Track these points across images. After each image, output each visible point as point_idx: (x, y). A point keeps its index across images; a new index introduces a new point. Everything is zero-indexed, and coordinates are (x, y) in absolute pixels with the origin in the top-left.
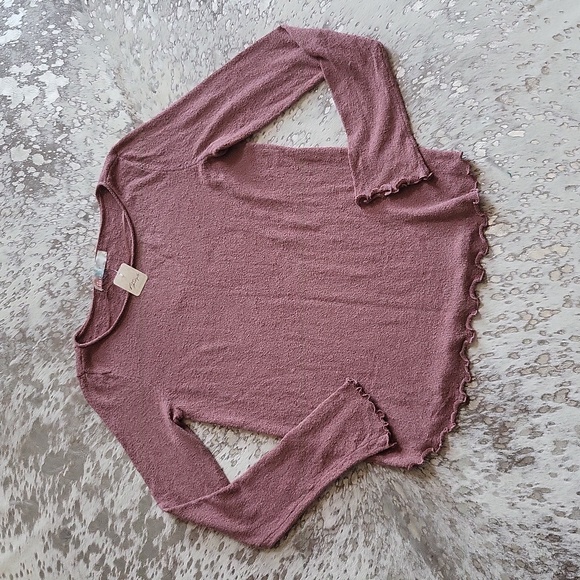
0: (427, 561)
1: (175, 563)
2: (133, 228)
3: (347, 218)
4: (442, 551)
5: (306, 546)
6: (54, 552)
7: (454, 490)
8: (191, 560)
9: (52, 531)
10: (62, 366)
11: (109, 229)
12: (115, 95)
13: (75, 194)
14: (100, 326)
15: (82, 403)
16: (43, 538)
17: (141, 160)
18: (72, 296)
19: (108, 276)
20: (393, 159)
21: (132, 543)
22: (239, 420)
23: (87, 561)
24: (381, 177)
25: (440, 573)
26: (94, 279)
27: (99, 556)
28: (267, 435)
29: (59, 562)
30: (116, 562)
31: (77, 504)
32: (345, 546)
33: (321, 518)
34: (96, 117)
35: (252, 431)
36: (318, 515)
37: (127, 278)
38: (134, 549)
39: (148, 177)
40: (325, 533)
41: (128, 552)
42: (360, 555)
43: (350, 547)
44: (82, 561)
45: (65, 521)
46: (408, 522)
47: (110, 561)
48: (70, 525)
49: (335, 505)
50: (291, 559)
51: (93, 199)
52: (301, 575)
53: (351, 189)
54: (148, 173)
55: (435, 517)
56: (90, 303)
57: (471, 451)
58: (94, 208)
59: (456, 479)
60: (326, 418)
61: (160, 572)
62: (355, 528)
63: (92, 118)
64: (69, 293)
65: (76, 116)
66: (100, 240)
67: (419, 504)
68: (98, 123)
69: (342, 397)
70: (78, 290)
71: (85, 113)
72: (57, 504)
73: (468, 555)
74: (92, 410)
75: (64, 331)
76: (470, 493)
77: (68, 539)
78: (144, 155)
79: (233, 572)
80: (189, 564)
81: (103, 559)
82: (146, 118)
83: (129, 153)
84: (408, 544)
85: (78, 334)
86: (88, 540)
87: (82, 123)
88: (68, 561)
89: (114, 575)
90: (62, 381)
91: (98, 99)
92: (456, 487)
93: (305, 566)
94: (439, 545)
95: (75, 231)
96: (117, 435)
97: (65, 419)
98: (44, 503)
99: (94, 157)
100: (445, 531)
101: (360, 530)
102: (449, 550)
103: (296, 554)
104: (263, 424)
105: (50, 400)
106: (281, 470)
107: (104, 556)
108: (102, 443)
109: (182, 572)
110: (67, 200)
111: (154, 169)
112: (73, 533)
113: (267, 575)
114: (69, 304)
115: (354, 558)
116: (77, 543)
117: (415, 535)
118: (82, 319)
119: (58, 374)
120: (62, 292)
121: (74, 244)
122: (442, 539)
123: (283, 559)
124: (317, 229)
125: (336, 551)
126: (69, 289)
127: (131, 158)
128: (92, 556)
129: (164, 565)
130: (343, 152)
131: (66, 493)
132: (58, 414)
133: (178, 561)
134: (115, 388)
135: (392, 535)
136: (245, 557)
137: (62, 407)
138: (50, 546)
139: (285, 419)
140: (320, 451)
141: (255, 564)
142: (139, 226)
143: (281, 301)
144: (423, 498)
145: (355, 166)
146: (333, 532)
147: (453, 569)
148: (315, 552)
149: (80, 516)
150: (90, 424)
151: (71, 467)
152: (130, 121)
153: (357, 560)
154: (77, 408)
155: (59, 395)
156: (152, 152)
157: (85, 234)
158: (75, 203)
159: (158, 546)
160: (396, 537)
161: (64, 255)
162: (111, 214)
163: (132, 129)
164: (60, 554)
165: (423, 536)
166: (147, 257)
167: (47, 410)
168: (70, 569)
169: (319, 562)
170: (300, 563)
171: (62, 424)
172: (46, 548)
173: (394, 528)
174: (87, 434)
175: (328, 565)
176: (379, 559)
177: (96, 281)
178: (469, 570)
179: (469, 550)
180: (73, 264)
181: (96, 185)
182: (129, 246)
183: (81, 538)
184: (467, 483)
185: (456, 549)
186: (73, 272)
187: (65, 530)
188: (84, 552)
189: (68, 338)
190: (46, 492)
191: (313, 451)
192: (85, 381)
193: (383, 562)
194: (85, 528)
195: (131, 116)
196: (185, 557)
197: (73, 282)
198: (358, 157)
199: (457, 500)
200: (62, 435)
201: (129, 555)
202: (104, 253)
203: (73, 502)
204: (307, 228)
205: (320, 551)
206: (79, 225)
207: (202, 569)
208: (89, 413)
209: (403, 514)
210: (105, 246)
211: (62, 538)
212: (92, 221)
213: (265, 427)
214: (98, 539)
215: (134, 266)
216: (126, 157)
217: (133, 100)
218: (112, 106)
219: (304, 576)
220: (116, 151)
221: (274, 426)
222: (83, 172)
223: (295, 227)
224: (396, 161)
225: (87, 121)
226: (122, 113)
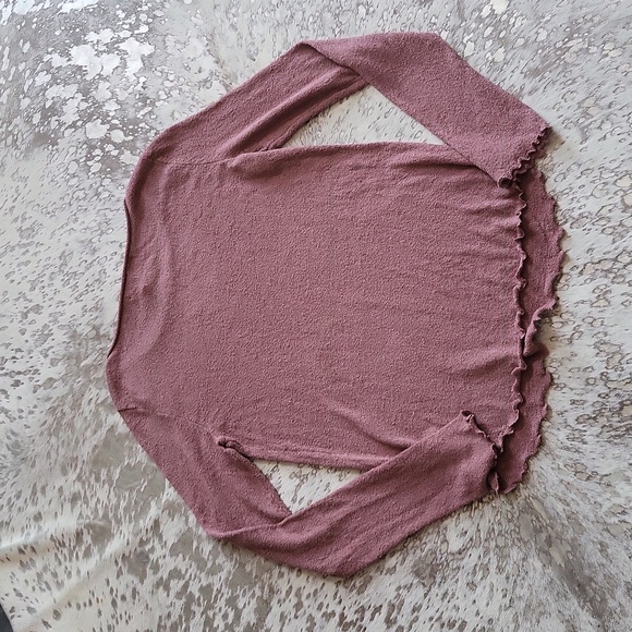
0: (575, 592)
1: (272, 591)
4: (591, 579)
5: (428, 572)
6: (128, 578)
7: (604, 509)
8: (291, 587)
9: (127, 554)
12: (208, 64)
16: (116, 561)
21: (220, 568)
23: (167, 588)
25: (588, 604)
27: (182, 583)
29: (134, 589)
30: (201, 589)
31: (157, 523)
32: (474, 573)
33: (445, 541)
34: (185, 88)
36: (442, 537)
38: (223, 575)
40: (451, 557)
41: (216, 578)
42: (492, 585)
43: (480, 575)
44: (161, 588)
45: (142, 543)
46: (550, 546)
47: (194, 588)
48: (147, 548)
49: (461, 525)
50: (409, 587)
52: (421, 606)
55: (583, 540)
57: (626, 464)
59: (608, 495)
61: (253, 602)
62: (487, 552)
63: (180, 90)
65: (162, 87)
67: (563, 525)
68: (187, 95)
71: (172, 84)
72: (133, 524)
73: (623, 584)
76: (624, 513)
77: (145, 564)
79: (340, 602)
80: (288, 593)
81: (186, 586)
84: (549, 570)
86: (169, 564)
87: (168, 95)
88: (145, 589)
89: (199, 605)
91: (188, 68)
92: (606, 506)
93: (426, 595)
94: (587, 572)
98: (119, 522)
100: (595, 557)
101: (492, 554)
102: (600, 578)
103: (416, 581)
107: (187, 583)
109: (279, 601)
112: (150, 555)
113: (381, 606)
115: (484, 587)
116: (156, 568)
117: (559, 560)
122: (590, 565)
123: (399, 588)
125: (463, 578)
128: (173, 583)
129: (258, 593)
131: (145, 508)
133: (275, 590)
135: (530, 560)
136: (354, 586)
138: (125, 570)
141: (366, 593)
144: (569, 518)
146: (460, 557)
147: (604, 600)
148: (438, 580)
149: (161, 537)
151: (150, 481)
152: (225, 93)
153: (488, 589)
159: (251, 571)
160: (535, 563)
164: (136, 581)
165: (567, 562)
168: (148, 597)
169: (442, 591)
170: (421, 591)
172: (120, 573)
173: (533, 552)
175: (453, 594)
176: (514, 589)
178: (623, 601)
179: (623, 578)
183: (160, 562)
184: (621, 501)
185: (608, 577)
187: (142, 553)
188: (165, 577)
190: (121, 510)
193: (518, 591)
194: (166, 551)
195: (226, 86)
196: (283, 585)
199: (608, 521)
201: (217, 582)
203: (152, 521)
205: (444, 578)
207: (303, 598)
209: (544, 536)
211: (137, 561)
214: (181, 563)
217: (228, 69)
218: (203, 76)
219: (424, 607)
225: (175, 93)
226: (216, 83)
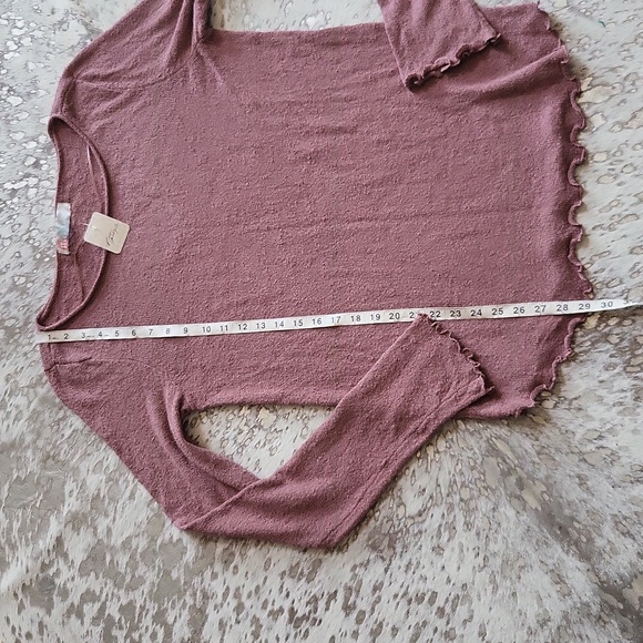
0: (556, 536)
1: (205, 597)
2: (105, 167)
3: (392, 111)
4: (573, 519)
5: (386, 543)
6: (33, 611)
7: (578, 436)
8: (228, 588)
9: (28, 583)
10: (22, 362)
11: (69, 174)
13: (19, 136)
14: (69, 301)
15: (54, 405)
16: (15, 595)
17: (106, 78)
18: (26, 269)
19: (74, 233)
20: (447, 24)
21: (141, 581)
22: (275, 392)
23: (80, 615)
24: (433, 49)
25: (574, 547)
26: (54, 241)
27: (97, 606)
28: (315, 406)
29: (41, 624)
30: (122, 609)
31: (59, 541)
32: (439, 535)
33: (401, 504)
34: (38, 34)
35: (294, 405)
36: (397, 500)
37: (102, 232)
38: (146, 588)
39: (119, 98)
40: (410, 522)
41: (138, 593)
42: (461, 545)
43: (445, 536)
44: (73, 616)
45: (44, 567)
46: (522, 489)
47: (113, 610)
48: (51, 572)
49: (418, 484)
50: (365, 565)
51: (45, 138)
52: (382, 584)
53: (395, 73)
54: (118, 94)
55: (558, 476)
56: (52, 273)
57: (596, 382)
58: (47, 149)
59: (581, 421)
60: (393, 371)
61: (185, 613)
62: (451, 507)
63: (32, 37)
64: (22, 265)
65: (10, 37)
66: (59, 189)
67: (534, 463)
68: (41, 41)
69: (412, 339)
70: (35, 259)
71: (22, 32)
72: (31, 547)
73: (609, 518)
74: (69, 412)
75: (21, 316)
76: (600, 437)
77: (50, 592)
78: (109, 71)
79: (288, 595)
80: (225, 595)
81: (102, 609)
82: (106, 24)
83: (90, 71)
84: (524, 517)
85: (40, 315)
86: (79, 587)
87: (19, 44)
88: (53, 620)
89: (121, 628)
90: (23, 382)
91: (38, 11)
92: (580, 432)
93: (386, 571)
94: (567, 512)
95: (23, 183)
96: (107, 439)
97: (32, 431)
98: (13, 547)
99: (39, 85)
100: (573, 492)
101: (457, 510)
102: (582, 516)
103: (373, 556)
105: (9, 410)
106: (338, 448)
107: (104, 603)
108: (86, 454)
109: (216, 607)
110: (8, 146)
111: (126, 86)
112: (57, 581)
113: (336, 592)
114: (23, 280)
115: (453, 549)
116: (64, 594)
117: (532, 503)
118: (44, 296)
119: (16, 373)
120: (12, 266)
121: (23, 200)
122: (569, 504)
123: (355, 567)
124: (353, 131)
125: (427, 543)
126: (21, 260)
127: (93, 78)
128: (86, 608)
129: (190, 601)
130: (378, 28)
131: (43, 527)
132: (21, 426)
133: (210, 594)
134: (98, 378)
135: (502, 510)
136: (302, 573)
137: (26, 415)
138: (27, 603)
139: (338, 381)
140: (390, 415)
141: (316, 580)
142: (113, 162)
143: (315, 229)
144: (539, 453)
145: (397, 42)
146: (420, 519)
147: (590, 540)
148: (399, 550)
149: (65, 556)
150: (68, 432)
151: (46, 493)
152: (84, 32)
153: (457, 550)
154: (47, 415)
155: (20, 400)
156: (120, 67)
157: (36, 186)
158: (20, 148)
159: (178, 578)
160: (508, 511)
161: (10, 217)
162: (71, 155)
163: (89, 42)
164: (42, 612)
165: (543, 503)
166: (126, 201)
167: (6, 423)
168: (58, 630)
169: (405, 562)
170: (379, 568)
171: (29, 439)
172: (21, 608)
173: (504, 500)
174: (66, 446)
175: (418, 563)
176: (487, 545)
177: (58, 242)
178: (612, 537)
179: (608, 511)
180: (25, 227)
181: (46, 121)
182: (100, 191)
183: (69, 586)
184: (596, 425)
185: (592, 513)
186: (25, 237)
187: (45, 579)
188: (76, 603)
189: (26, 323)
190: (15, 533)
191: (381, 415)
192: (57, 374)
193: (492, 547)
194: (75, 572)
195: (86, 25)
196: (217, 587)
197: (26, 251)
198: (399, 30)
199: (584, 450)
200: (29, 453)
201: (138, 598)
202: (67, 205)
203: (54, 540)
204: (341, 130)
205: (405, 547)
206: (27, 176)
207: (244, 599)
208: (64, 418)
209: (513, 479)
211: (41, 589)
212: (45, 168)
213: (311, 395)
214: (93, 583)
215: (110, 214)
216: (86, 78)
217: (86, 5)
218: (58, 17)
219: (386, 584)
220: (71, 71)
221: (324, 393)
222: (27, 106)
223: (324, 132)
224: (452, 26)
225: (26, 41)
226: (74, 24)
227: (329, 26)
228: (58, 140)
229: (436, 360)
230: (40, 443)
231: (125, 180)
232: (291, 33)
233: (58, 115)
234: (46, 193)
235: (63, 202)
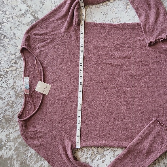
2: (42, 65)
3: (143, 52)
10: (11, 130)
11: (28, 67)
12: (24, 7)
13: (9, 53)
14: (29, 110)
15: (24, 145)
17: (41, 35)
18: (13, 99)
19: (31, 88)
20: (162, 25)
22: (104, 143)
24: (157, 33)
28: (118, 147)
34: (15, 17)
35: (110, 147)
37: (42, 88)
39: (46, 42)
51: (19, 54)
53: (144, 39)
54: (46, 40)
56: (22, 101)
58: (19, 58)
60: (145, 136)
63: (13, 18)
64: (11, 97)
65: (4, 18)
66: (25, 72)
68: (16, 20)
69: (151, 127)
70: (16, 95)
71: (9, 16)
74: (30, 148)
75: (11, 114)
78: (43, 33)
82: (41, 16)
83: (36, 32)
85: (19, 115)
87: (8, 21)
90: (12, 137)
91: (14, 9)
95: (11, 69)
96: (45, 158)
97: (16, 154)
99: (16, 35)
104: (116, 143)
105: (7, 146)
106: (126, 161)
108: (37, 162)
110: (4, 56)
111: (49, 38)
114: (12, 102)
118: (19, 108)
119: (9, 134)
120: (7, 97)
121: (11, 75)
124: (130, 58)
126: (10, 96)
127: (37, 34)
130: (138, 25)
132: (12, 152)
134: (41, 137)
137: (13, 148)
139: (126, 139)
140: (145, 151)
142: (45, 64)
143: (117, 90)
145: (145, 30)
150: (29, 155)
152: (33, 18)
154: (21, 148)
155: (11, 143)
156: (46, 31)
157: (16, 70)
158: (8, 57)
161: (6, 81)
162: (29, 60)
163: (34, 22)
167: (6, 151)
171: (15, 157)
174: (29, 159)
177: (26, 90)
180: (12, 84)
181: (20, 48)
182: (40, 73)
186: (12, 88)
189: (13, 117)
191: (141, 151)
192: (25, 135)
195: (33, 16)
197: (12, 92)
198: (146, 26)
200: (15, 161)
202: (28, 78)
204: (125, 57)
206: (12, 66)
208: (28, 150)
210: (27, 74)
212: (19, 64)
213: (117, 144)
215: (44, 82)
216: (34, 34)
217: (33, 9)
218: (22, 12)
220: (28, 32)
221: (121, 143)
222: (12, 42)
223: (120, 58)
224: (163, 26)
225: (10, 20)
226: (28, 15)
227: (121, 23)
228: (24, 55)
229: (159, 133)
230: (20, 158)
231: (49, 70)
232: (108, 24)
233: (24, 47)
234: (19, 73)
235: (26, 76)
